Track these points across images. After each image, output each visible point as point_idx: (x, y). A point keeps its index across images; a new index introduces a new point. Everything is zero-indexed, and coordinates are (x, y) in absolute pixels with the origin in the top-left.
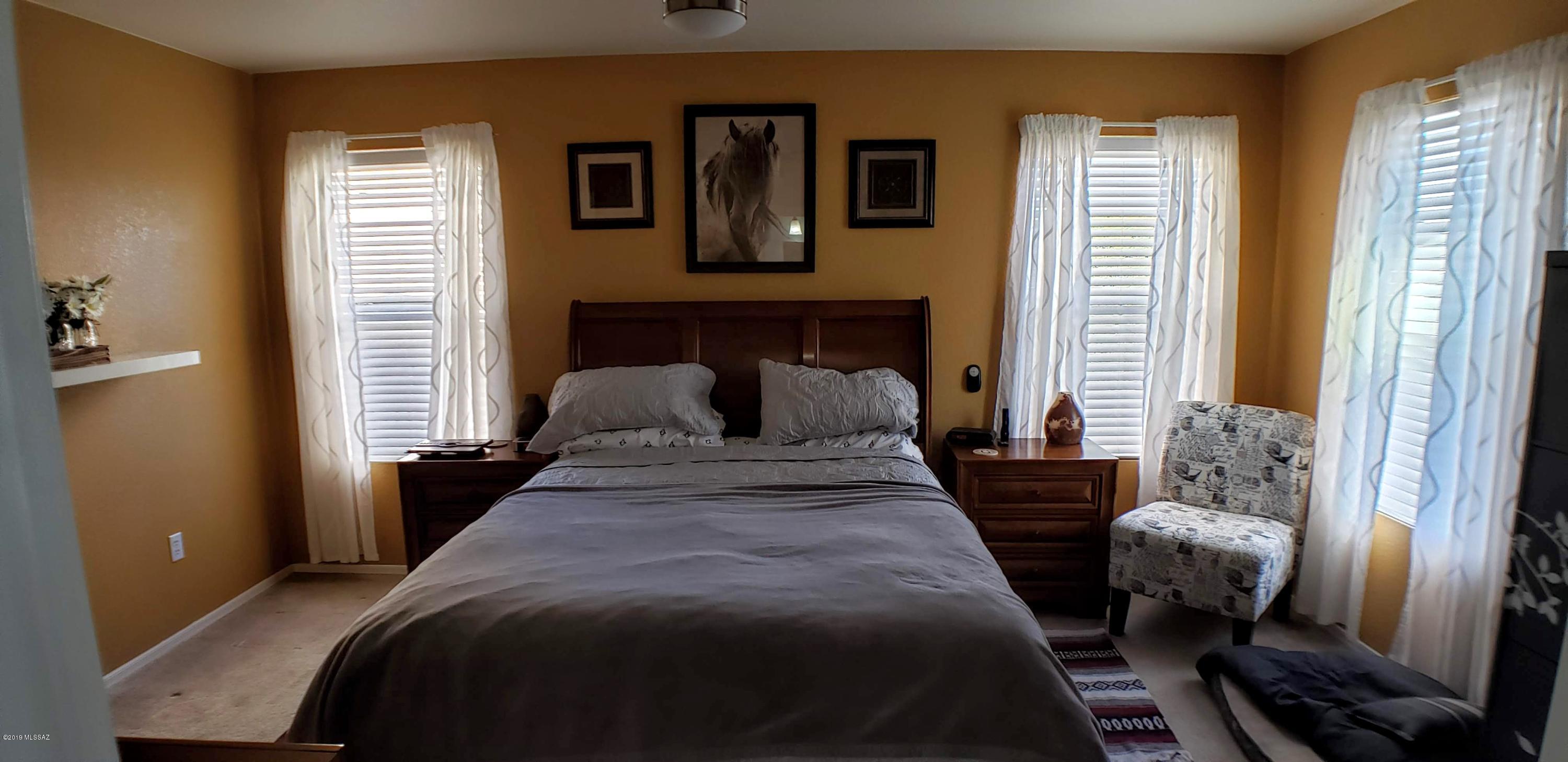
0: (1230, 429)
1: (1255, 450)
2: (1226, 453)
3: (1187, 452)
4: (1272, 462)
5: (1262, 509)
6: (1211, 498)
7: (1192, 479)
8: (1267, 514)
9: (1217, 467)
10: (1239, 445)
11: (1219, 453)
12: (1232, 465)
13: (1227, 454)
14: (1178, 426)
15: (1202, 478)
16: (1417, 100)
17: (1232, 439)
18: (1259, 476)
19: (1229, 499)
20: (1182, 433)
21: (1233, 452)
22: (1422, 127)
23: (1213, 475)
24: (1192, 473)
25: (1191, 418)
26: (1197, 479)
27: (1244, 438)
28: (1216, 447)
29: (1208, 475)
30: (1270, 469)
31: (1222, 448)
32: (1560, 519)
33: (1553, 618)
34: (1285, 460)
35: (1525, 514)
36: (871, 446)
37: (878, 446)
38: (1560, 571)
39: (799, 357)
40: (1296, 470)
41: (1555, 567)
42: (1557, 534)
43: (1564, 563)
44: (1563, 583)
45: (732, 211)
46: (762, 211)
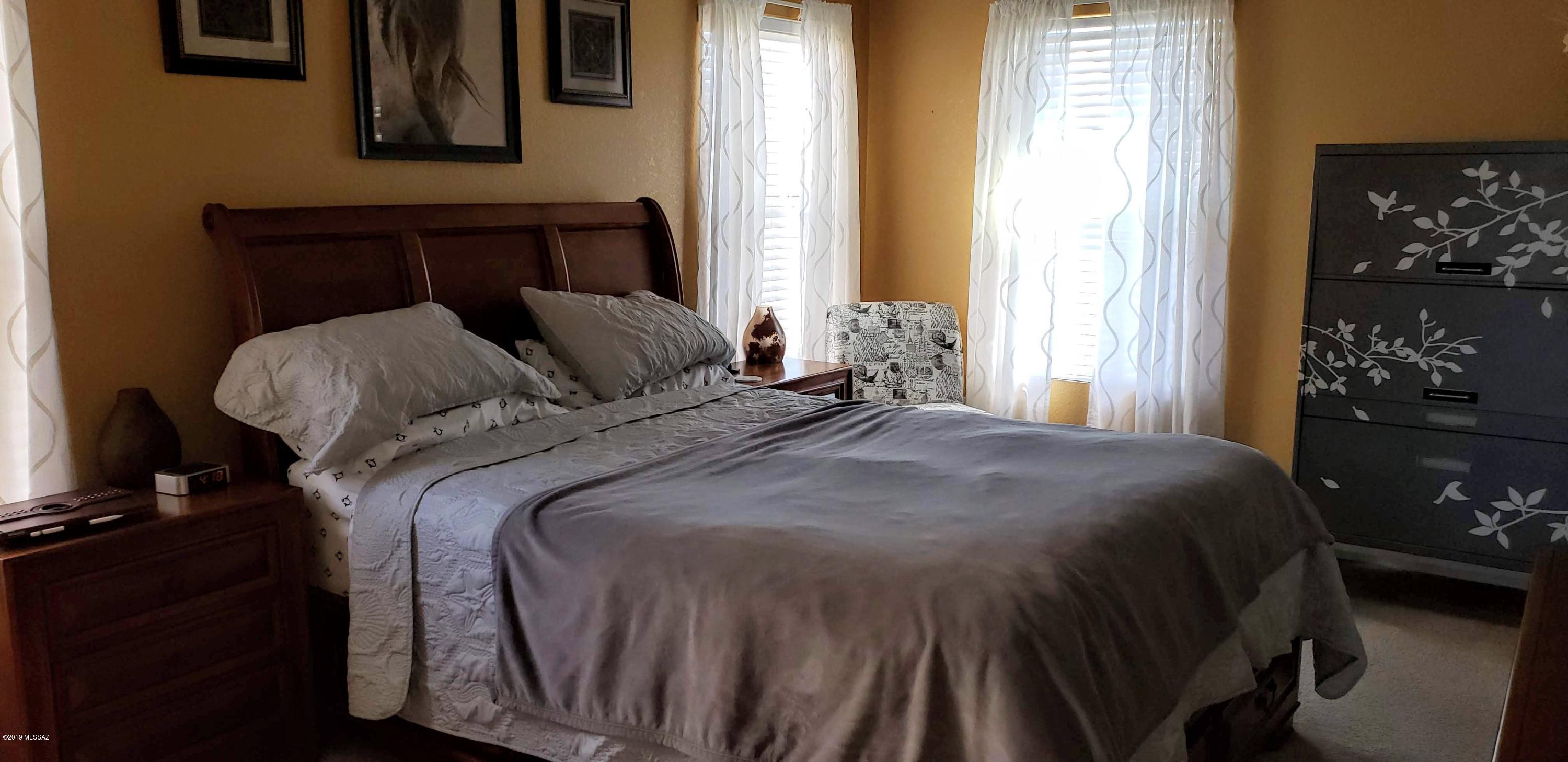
0: (895, 325)
1: (922, 342)
2: (897, 349)
4: (939, 350)
5: (939, 396)
6: (891, 394)
8: (943, 400)
9: (892, 364)
10: (907, 339)
11: (891, 350)
12: (905, 360)
14: (847, 329)
15: (880, 376)
16: (1064, 14)
17: (899, 335)
18: (930, 365)
19: (909, 392)
20: (852, 335)
21: (903, 347)
22: (1067, 38)
23: (889, 372)
24: (870, 374)
25: (856, 321)
26: (876, 379)
27: (910, 332)
28: (886, 345)
29: (885, 374)
30: (939, 356)
31: (892, 345)
32: (1341, 324)
33: (1343, 390)
34: (950, 346)
35: (1311, 327)
36: (706, 383)
37: (713, 381)
38: (1345, 359)
39: (549, 281)
40: (959, 354)
41: (1340, 356)
42: (1339, 335)
43: (1350, 351)
44: (1348, 365)
45: (416, 62)
46: (453, 69)
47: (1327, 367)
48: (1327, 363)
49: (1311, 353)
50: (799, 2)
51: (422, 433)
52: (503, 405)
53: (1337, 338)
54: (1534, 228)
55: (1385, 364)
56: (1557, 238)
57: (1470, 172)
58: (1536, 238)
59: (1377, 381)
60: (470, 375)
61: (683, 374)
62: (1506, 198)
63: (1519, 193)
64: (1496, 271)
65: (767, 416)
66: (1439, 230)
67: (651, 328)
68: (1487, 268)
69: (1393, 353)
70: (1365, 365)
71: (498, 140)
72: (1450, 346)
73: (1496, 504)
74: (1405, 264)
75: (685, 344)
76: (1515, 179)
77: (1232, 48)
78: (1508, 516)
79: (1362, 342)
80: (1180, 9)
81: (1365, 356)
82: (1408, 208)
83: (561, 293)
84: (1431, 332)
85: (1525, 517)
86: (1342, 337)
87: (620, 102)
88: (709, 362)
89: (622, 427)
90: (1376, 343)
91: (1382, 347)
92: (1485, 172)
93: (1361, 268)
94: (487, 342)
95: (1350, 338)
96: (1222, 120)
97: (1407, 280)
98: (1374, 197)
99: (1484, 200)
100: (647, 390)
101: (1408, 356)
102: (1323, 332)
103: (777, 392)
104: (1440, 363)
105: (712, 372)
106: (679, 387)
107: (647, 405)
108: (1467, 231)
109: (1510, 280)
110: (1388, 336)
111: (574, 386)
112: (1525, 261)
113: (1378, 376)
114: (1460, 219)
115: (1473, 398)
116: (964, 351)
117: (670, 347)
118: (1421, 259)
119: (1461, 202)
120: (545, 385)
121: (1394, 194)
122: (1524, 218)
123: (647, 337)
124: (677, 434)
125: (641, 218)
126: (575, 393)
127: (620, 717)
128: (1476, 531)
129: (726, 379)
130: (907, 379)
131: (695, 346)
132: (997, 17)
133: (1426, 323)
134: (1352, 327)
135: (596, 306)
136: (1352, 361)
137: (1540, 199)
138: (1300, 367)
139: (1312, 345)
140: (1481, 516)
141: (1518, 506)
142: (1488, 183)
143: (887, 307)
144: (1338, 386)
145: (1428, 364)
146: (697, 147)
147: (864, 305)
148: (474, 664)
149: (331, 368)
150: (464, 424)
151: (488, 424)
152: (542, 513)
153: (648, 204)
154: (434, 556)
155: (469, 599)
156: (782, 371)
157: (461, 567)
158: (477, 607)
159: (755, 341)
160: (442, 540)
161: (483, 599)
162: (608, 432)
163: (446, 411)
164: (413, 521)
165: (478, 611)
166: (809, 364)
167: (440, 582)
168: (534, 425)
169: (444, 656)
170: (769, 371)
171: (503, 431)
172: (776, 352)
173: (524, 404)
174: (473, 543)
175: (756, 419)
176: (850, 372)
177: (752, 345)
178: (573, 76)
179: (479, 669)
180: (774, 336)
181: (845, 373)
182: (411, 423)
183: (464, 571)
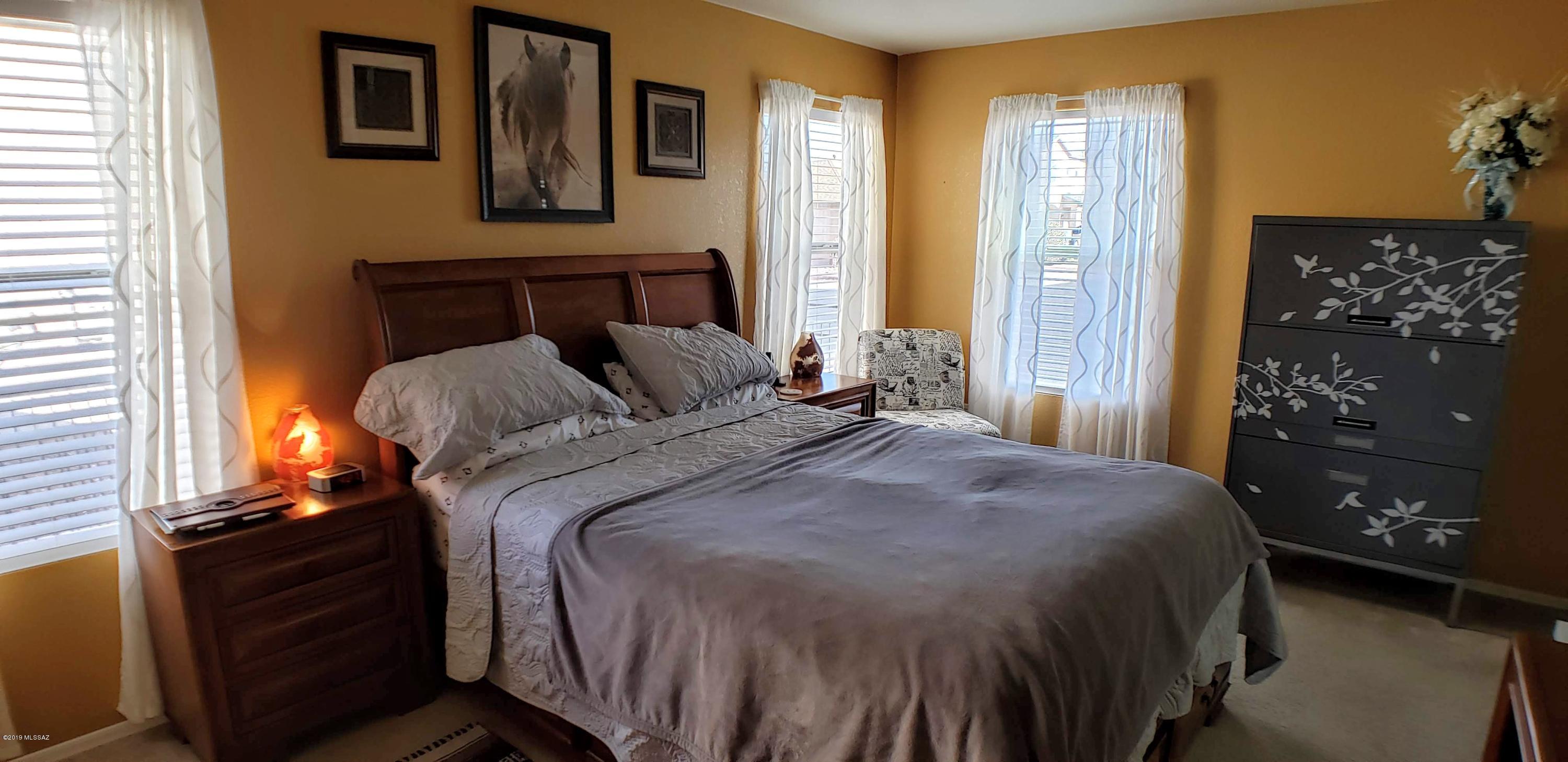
0: (912, 347)
1: (933, 360)
2: (911, 365)
3: (885, 370)
4: (946, 368)
5: (944, 403)
6: (908, 402)
7: (892, 390)
8: (948, 407)
9: (909, 378)
10: (921, 359)
11: (908, 367)
12: (919, 375)
13: (913, 367)
14: (874, 350)
15: (898, 388)
16: (1048, 108)
17: (914, 355)
18: (939, 379)
19: (921, 400)
20: (878, 355)
21: (918, 364)
22: (1052, 125)
23: (907, 385)
24: (891, 385)
25: (881, 343)
26: (895, 390)
27: (923, 353)
28: (905, 363)
29: (903, 385)
30: (946, 373)
31: (909, 363)
32: (1269, 361)
33: (1268, 415)
34: (955, 365)
35: (1245, 363)
36: (754, 399)
37: (759, 398)
38: (1270, 390)
39: (631, 317)
40: (962, 371)
41: (1267, 388)
42: (1267, 370)
43: (1275, 383)
44: (1273, 395)
45: (530, 146)
46: (560, 150)
47: (1256, 395)
48: (1256, 392)
49: (1244, 384)
50: (841, 97)
51: (510, 446)
52: (581, 421)
53: (1265, 372)
54: (1427, 290)
55: (1303, 395)
56: (1445, 299)
57: (1376, 243)
58: (1428, 298)
59: (1296, 409)
61: (735, 391)
62: (1403, 265)
63: (1416, 261)
64: (1395, 324)
65: (798, 431)
66: (1351, 289)
67: (708, 355)
68: (1388, 321)
69: (1309, 387)
70: (1286, 395)
71: (595, 205)
72: (1357, 382)
73: (1386, 512)
74: (1322, 315)
75: (736, 367)
76: (1413, 250)
78: (1393, 521)
79: (1285, 376)
80: (1142, 106)
81: (1287, 388)
82: (1327, 270)
83: (641, 326)
84: (1341, 371)
85: (1408, 522)
86: (1269, 372)
87: (695, 175)
88: (757, 381)
89: (676, 440)
90: (1297, 378)
91: (1301, 381)
92: (1389, 243)
93: (1286, 316)
95: (1276, 373)
96: (1174, 193)
97: (1322, 327)
98: (1299, 260)
99: (1386, 265)
100: (704, 406)
101: (1323, 390)
102: (1254, 367)
103: (810, 408)
104: (1348, 397)
105: (758, 389)
106: (731, 403)
107: (704, 418)
108: (1373, 290)
109: (1406, 332)
110: (1306, 373)
111: (646, 401)
112: (1419, 317)
113: (1298, 404)
114: (1368, 280)
115: (1373, 425)
116: (967, 369)
117: (724, 371)
118: (1335, 312)
119: (1369, 267)
120: (618, 403)
121: (1315, 258)
122: (1419, 281)
123: (704, 363)
124: (720, 449)
125: (709, 265)
126: (647, 407)
128: (1368, 532)
129: (770, 395)
130: (920, 390)
131: (744, 369)
132: (996, 110)
133: (1338, 363)
134: (1278, 364)
135: (666, 336)
136: (1276, 392)
137: (1430, 267)
138: (1234, 394)
139: (1245, 377)
140: (1372, 520)
141: (1402, 514)
142: (1391, 252)
143: (906, 333)
144: (1265, 412)
145: (1339, 398)
147: (888, 331)
148: (536, 648)
149: (438, 393)
150: (546, 438)
151: (567, 437)
152: (588, 528)
153: (715, 254)
154: (508, 555)
155: (532, 594)
156: (821, 384)
157: (526, 567)
158: (538, 602)
159: (799, 359)
160: (512, 543)
161: (543, 595)
162: (664, 445)
163: (532, 427)
164: (492, 523)
165: (539, 605)
166: (843, 378)
167: (512, 576)
168: (605, 437)
169: (515, 637)
170: (810, 384)
171: (579, 443)
172: (816, 369)
173: (598, 419)
174: (535, 548)
175: (789, 434)
176: (874, 386)
177: (797, 363)
178: (657, 154)
179: (540, 652)
180: (814, 356)
181: (870, 387)
182: (503, 437)
183: (528, 570)
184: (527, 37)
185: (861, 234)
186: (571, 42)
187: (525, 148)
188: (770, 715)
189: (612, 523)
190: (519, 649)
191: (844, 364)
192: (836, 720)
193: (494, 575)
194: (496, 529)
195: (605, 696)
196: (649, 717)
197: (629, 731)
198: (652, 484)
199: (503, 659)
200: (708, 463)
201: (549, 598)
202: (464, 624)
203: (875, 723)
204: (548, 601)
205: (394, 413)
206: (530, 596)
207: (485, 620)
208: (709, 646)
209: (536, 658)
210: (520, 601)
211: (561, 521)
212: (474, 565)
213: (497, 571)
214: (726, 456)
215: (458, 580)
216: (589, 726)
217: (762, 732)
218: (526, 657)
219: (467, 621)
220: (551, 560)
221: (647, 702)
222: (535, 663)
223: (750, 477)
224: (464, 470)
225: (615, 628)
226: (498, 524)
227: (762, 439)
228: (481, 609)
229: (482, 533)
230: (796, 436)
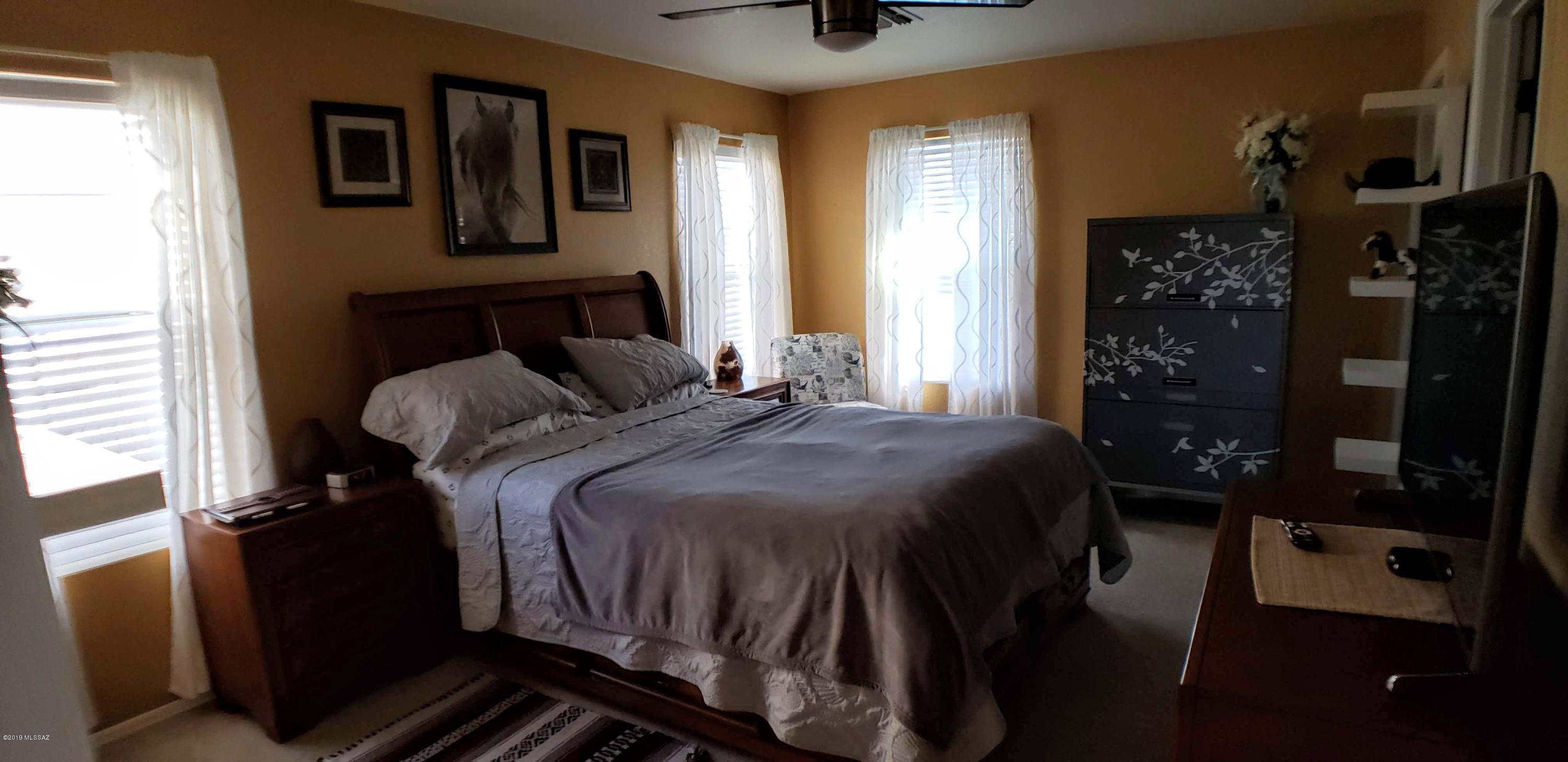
0: (818, 350)
1: (837, 360)
2: (819, 365)
3: (796, 370)
4: (848, 366)
5: (849, 396)
6: (818, 397)
7: (803, 387)
8: (852, 399)
9: (817, 376)
10: (827, 359)
11: (816, 367)
12: (825, 373)
14: (785, 354)
15: (809, 386)
16: (919, 137)
17: (821, 356)
18: (843, 375)
19: (830, 395)
20: (789, 358)
21: (824, 364)
22: (922, 153)
23: (816, 382)
24: (802, 384)
25: (791, 348)
26: (807, 387)
27: (828, 354)
28: (812, 364)
29: (813, 383)
30: (849, 370)
31: (816, 363)
32: (1109, 337)
33: (1112, 381)
34: (856, 362)
35: (1090, 340)
36: (690, 396)
37: (694, 394)
38: (1112, 360)
39: (580, 331)
40: (862, 367)
41: (1109, 359)
42: (1108, 344)
43: (1116, 355)
44: (1115, 365)
45: (484, 190)
46: (510, 192)
47: (1102, 366)
48: (1101, 363)
49: (1091, 357)
50: (741, 135)
51: (499, 439)
52: (553, 418)
53: (1107, 346)
54: (1224, 270)
55: (1140, 362)
56: (1239, 277)
57: (1184, 235)
58: (1226, 277)
59: (1134, 374)
60: (529, 399)
61: (674, 391)
62: (1205, 251)
63: (1214, 248)
64: (1203, 299)
65: (732, 417)
66: (1168, 273)
67: (650, 360)
68: (1198, 297)
69: (1142, 355)
70: (1125, 364)
71: (542, 238)
72: (1179, 348)
73: (1210, 451)
74: (1147, 296)
75: (673, 369)
76: (1211, 239)
77: (1030, 156)
78: (1216, 458)
79: (1123, 349)
80: (996, 133)
81: (1126, 358)
82: (1148, 259)
83: (588, 339)
84: (1166, 340)
85: (1228, 458)
86: (1110, 346)
87: (624, 208)
88: (691, 381)
89: (633, 429)
90: (1132, 349)
91: (1136, 351)
92: (1193, 235)
93: (1120, 299)
94: (539, 375)
95: (1115, 346)
96: (1026, 205)
97: (1149, 305)
98: (1126, 253)
99: (1193, 252)
100: (649, 403)
101: (1153, 357)
102: (1098, 343)
103: (739, 400)
104: (1173, 360)
105: (693, 387)
106: (671, 399)
107: (650, 412)
108: (1184, 274)
109: (1212, 305)
110: (1139, 344)
111: (599, 402)
112: (1220, 292)
113: (1135, 370)
114: (1180, 266)
115: (1194, 382)
116: (865, 365)
117: (663, 372)
118: (1157, 293)
119: (1180, 255)
120: (580, 402)
121: (1138, 250)
122: (1218, 264)
123: (647, 367)
124: (670, 432)
125: (641, 286)
126: (600, 407)
127: (642, 622)
128: (1199, 469)
129: (703, 392)
130: (828, 386)
131: (681, 372)
132: (875, 141)
133: (1163, 334)
134: (1116, 339)
135: (611, 346)
136: (1117, 361)
137: (1226, 252)
138: (1084, 366)
139: (1091, 351)
140: (1201, 459)
141: (1223, 451)
142: (1196, 241)
143: (812, 338)
144: (1109, 378)
145: (1166, 361)
146: (676, 235)
147: (796, 337)
148: (542, 592)
149: (437, 398)
150: (527, 432)
151: (543, 431)
152: (582, 490)
153: (646, 277)
154: (512, 521)
155: (537, 549)
156: (741, 385)
157: (530, 528)
158: (542, 554)
159: (722, 365)
160: (516, 511)
161: (546, 549)
162: (624, 433)
163: (514, 423)
164: (496, 498)
165: (543, 557)
166: (760, 379)
167: (516, 539)
168: (574, 429)
169: (522, 588)
170: (732, 385)
171: (553, 435)
172: (738, 371)
173: (566, 416)
174: (537, 512)
175: (725, 419)
176: (788, 383)
177: (720, 368)
178: (591, 192)
179: (546, 595)
180: (735, 361)
181: (786, 384)
182: (492, 432)
183: (532, 530)
184: (478, 98)
185: (767, 253)
186: (514, 100)
187: (481, 193)
188: (742, 600)
189: (599, 484)
190: (527, 596)
191: (761, 367)
192: (791, 591)
193: (500, 540)
194: (500, 503)
195: (607, 615)
196: (646, 623)
197: (630, 639)
198: (623, 459)
199: (512, 609)
200: (664, 443)
201: (552, 548)
202: (475, 585)
203: (819, 587)
204: (552, 551)
205: (398, 419)
206: (535, 552)
207: (495, 578)
208: (691, 559)
209: (543, 601)
210: (525, 558)
211: (558, 487)
212: (482, 534)
213: (503, 536)
214: (677, 437)
215: (468, 549)
216: (592, 647)
217: (737, 613)
218: (533, 602)
219: (478, 581)
220: (553, 517)
221: (643, 613)
222: (542, 605)
223: (700, 449)
224: (464, 460)
225: (613, 560)
226: (502, 498)
227: (703, 424)
228: (490, 570)
229: (488, 507)
230: (731, 420)
